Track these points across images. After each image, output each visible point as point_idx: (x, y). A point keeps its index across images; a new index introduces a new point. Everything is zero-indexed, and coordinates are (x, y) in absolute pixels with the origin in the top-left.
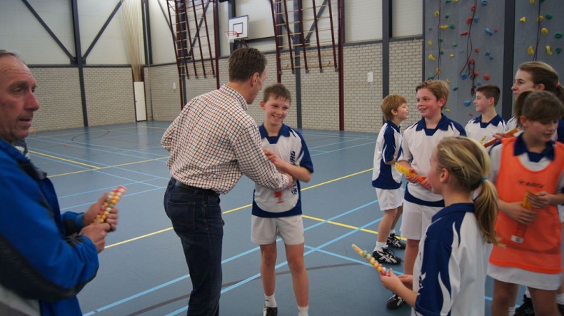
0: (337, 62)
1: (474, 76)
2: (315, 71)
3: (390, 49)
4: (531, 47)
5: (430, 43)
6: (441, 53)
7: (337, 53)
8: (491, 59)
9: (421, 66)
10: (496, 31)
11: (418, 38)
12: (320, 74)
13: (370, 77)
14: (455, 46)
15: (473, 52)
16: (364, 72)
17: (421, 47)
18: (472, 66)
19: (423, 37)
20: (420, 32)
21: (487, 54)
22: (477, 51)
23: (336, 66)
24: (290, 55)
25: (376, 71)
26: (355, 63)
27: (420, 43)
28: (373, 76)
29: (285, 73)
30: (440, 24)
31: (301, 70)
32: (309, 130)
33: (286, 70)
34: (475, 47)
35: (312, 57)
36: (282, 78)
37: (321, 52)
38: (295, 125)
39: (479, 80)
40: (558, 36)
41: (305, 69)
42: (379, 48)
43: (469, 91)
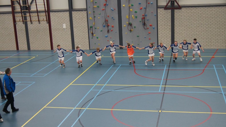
1: (108, 26)
2: (36, 23)
3: (73, 14)
4: (127, 16)
5: (90, 12)
6: (94, 17)
7: (47, 15)
8: (114, 19)
9: (87, 22)
10: (115, 9)
12: (38, 24)
13: (64, 26)
14: (100, 14)
16: (61, 24)
17: (86, 14)
18: (107, 22)
19: (86, 10)
21: (112, 18)
22: (108, 16)
23: (47, 21)
24: (21, 15)
25: (67, 23)
26: (57, 20)
27: (86, 12)
28: (66, 26)
29: (19, 24)
30: (93, 6)
31: (28, 22)
32: (34, 51)
33: (19, 22)
34: (108, 15)
35: (34, 16)
36: (16, 26)
37: (39, 14)
38: (26, 49)
39: (110, 27)
40: (136, 12)
41: (30, 22)
42: (68, 13)
43: (107, 32)
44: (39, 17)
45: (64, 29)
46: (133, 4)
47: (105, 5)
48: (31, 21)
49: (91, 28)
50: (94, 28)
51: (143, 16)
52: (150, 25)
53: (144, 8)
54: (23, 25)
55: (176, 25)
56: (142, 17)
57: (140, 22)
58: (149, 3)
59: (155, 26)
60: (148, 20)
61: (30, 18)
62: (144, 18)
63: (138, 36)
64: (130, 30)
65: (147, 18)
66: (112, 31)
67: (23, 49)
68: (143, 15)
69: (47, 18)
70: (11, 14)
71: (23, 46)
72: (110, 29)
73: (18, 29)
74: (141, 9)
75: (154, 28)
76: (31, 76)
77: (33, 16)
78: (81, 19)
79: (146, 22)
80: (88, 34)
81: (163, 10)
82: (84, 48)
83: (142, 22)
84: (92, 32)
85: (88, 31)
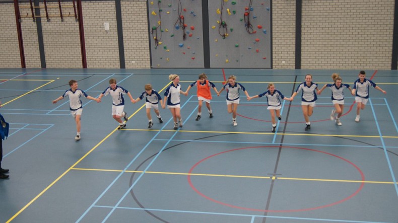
0: (77, 13)
1: (184, 27)
2: (56, 21)
3: (122, 6)
4: (218, 9)
5: (152, 3)
6: (160, 11)
7: (76, 6)
8: (195, 16)
9: (147, 19)
12: (60, 22)
13: (107, 26)
14: (170, 6)
15: (183, 11)
16: (102, 22)
17: (146, 5)
18: (182, 20)
21: (192, 13)
22: (185, 10)
23: (76, 16)
24: (30, 5)
25: (111, 22)
26: (93, 15)
27: (145, 2)
28: (109, 26)
29: (26, 21)
31: (41, 18)
32: (54, 69)
33: (27, 19)
34: (184, 7)
35: (53, 8)
36: (22, 25)
37: (61, 5)
38: (39, 65)
39: (187, 30)
40: (234, 3)
41: (46, 18)
42: (113, 4)
43: (182, 37)
44: (62, 9)
45: (106, 31)
48: (47, 16)
49: (154, 31)
50: (158, 30)
52: (258, 26)
54: (33, 23)
55: (305, 26)
56: (244, 12)
57: (241, 20)
59: (266, 28)
60: (254, 18)
61: (45, 12)
62: (248, 14)
63: (237, 46)
64: (222, 34)
65: (253, 14)
66: (191, 36)
67: (32, 66)
68: (246, 9)
69: (77, 11)
70: (11, 4)
71: (33, 60)
72: (188, 33)
73: (25, 30)
75: (265, 32)
76: (47, 114)
77: (50, 8)
78: (137, 14)
79: (252, 22)
80: (148, 42)
82: (141, 66)
83: (244, 21)
84: (155, 38)
85: (148, 35)
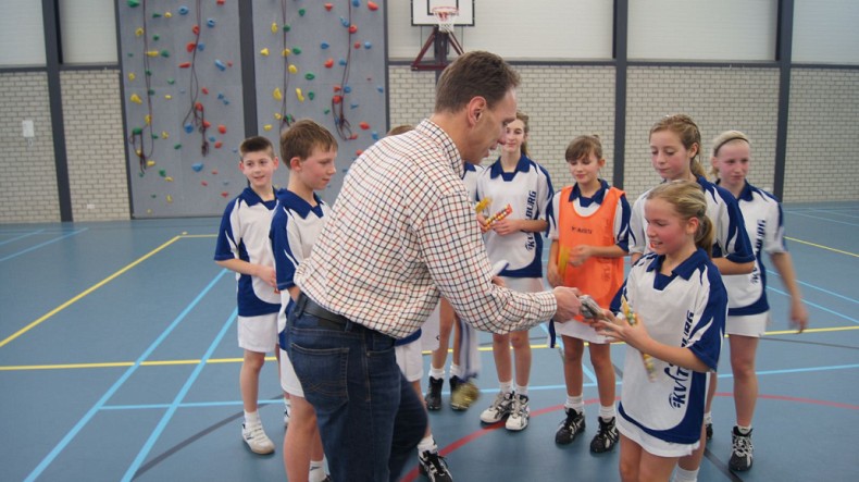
1: (204, 128)
3: (62, 82)
4: (277, 90)
5: (132, 75)
6: (150, 93)
8: (227, 103)
9: (120, 111)
10: (230, 65)
11: (111, 67)
13: (28, 129)
14: (173, 83)
15: (200, 93)
16: (16, 119)
17: (117, 81)
18: (199, 113)
19: (119, 66)
20: (112, 58)
21: (221, 97)
22: (205, 92)
25: (39, 119)
27: (115, 75)
28: (33, 127)
30: (146, 49)
34: (203, 85)
39: (210, 134)
40: (310, 77)
42: (41, 80)
43: (200, 150)
45: (26, 139)
46: (299, 48)
47: (193, 48)
49: (138, 137)
50: (146, 135)
51: (338, 93)
52: (362, 123)
53: (342, 63)
56: (332, 95)
57: (327, 112)
58: (357, 47)
60: (353, 107)
62: (341, 99)
65: (350, 99)
66: (218, 146)
68: (337, 90)
72: (212, 140)
74: (329, 66)
75: (375, 137)
79: (347, 117)
80: (124, 161)
81: (410, 71)
82: (110, 215)
83: (331, 113)
84: (139, 152)
85: (122, 146)
